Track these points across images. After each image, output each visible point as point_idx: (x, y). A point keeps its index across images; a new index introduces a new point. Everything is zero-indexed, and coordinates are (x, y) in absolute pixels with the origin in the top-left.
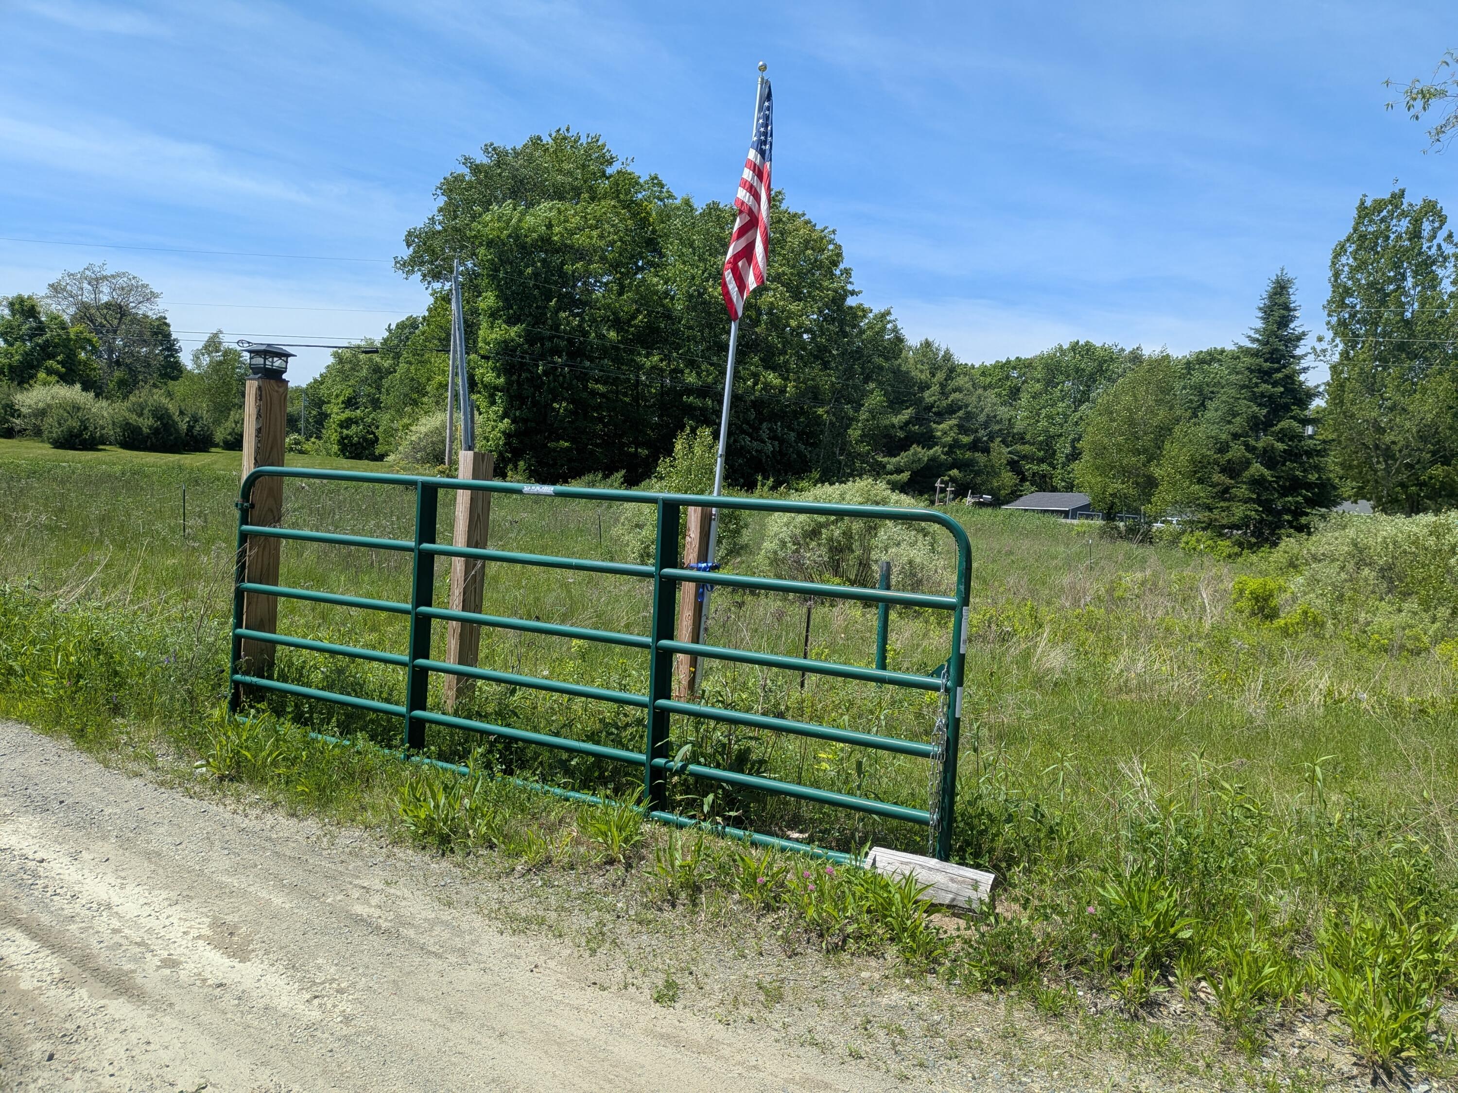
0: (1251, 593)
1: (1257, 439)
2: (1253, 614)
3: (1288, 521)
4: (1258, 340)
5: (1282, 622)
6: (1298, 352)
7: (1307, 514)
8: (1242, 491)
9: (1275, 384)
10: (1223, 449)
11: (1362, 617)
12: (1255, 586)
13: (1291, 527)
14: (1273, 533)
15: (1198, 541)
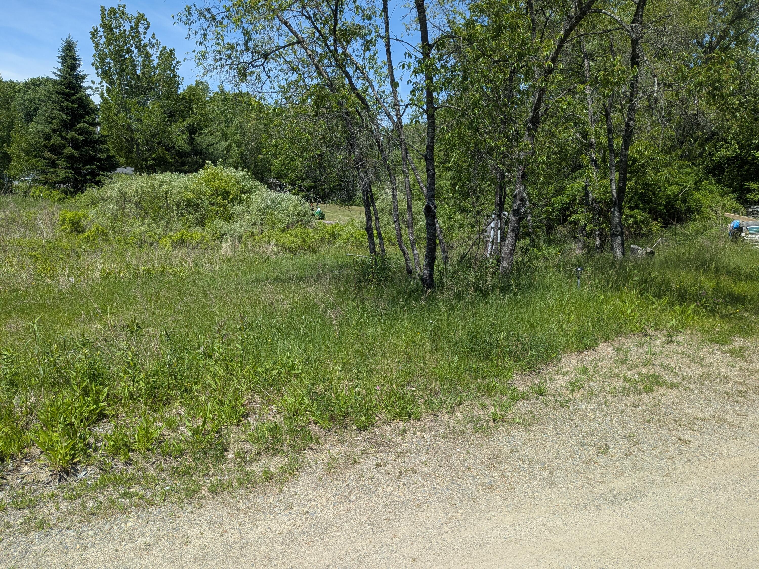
0: (69, 220)
1: (67, 133)
2: (72, 231)
3: (90, 179)
4: (60, 76)
5: (85, 235)
6: (84, 85)
7: (99, 175)
8: (62, 162)
9: (73, 102)
10: (48, 138)
11: (126, 228)
12: (71, 216)
13: (92, 182)
14: (83, 186)
15: (41, 191)
